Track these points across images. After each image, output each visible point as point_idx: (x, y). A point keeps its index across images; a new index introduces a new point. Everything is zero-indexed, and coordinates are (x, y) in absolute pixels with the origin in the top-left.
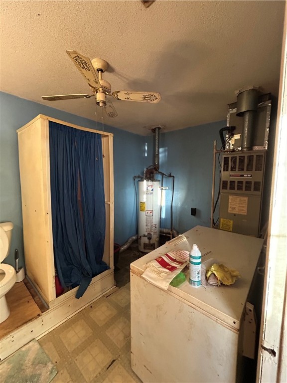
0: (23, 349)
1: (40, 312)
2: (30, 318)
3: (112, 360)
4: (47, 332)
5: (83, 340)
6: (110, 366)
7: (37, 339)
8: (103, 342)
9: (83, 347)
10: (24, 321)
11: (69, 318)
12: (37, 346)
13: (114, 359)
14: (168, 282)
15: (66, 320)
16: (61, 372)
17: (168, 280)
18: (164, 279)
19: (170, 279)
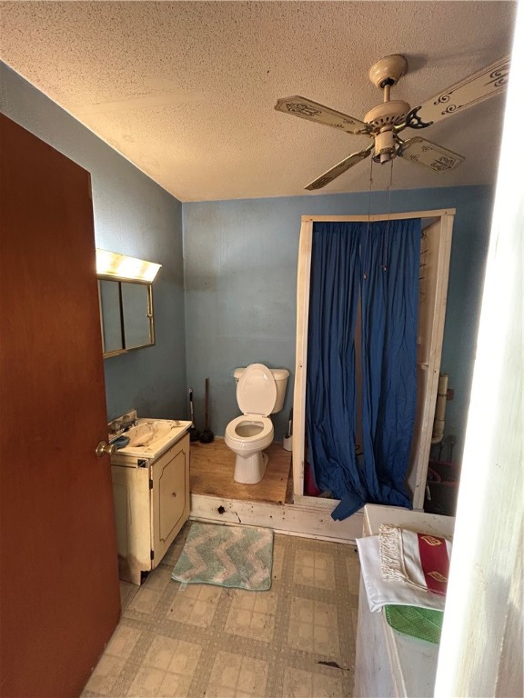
0: (259, 530)
1: (283, 500)
2: (272, 499)
3: (334, 660)
4: (287, 533)
5: (317, 585)
6: (325, 663)
7: (276, 531)
8: (338, 618)
9: (311, 594)
10: (266, 497)
11: (318, 538)
12: (269, 538)
13: (338, 663)
14: (386, 597)
15: (314, 537)
16: (273, 594)
17: (391, 594)
18: (386, 586)
19: (399, 597)
